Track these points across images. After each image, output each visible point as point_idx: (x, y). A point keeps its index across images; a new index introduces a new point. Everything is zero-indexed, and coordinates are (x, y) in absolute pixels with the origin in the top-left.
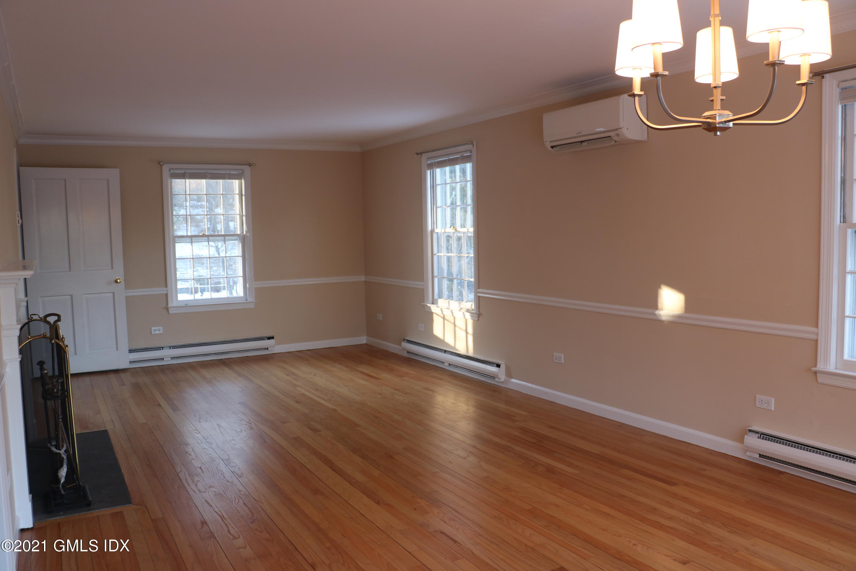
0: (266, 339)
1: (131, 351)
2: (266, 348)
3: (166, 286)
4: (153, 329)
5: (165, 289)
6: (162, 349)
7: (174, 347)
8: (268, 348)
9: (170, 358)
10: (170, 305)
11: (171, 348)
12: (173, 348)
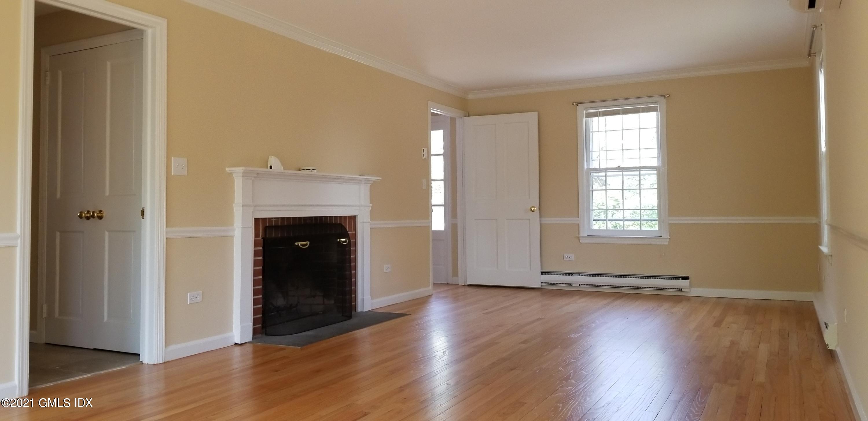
0: (680, 279)
1: (542, 273)
2: (679, 289)
3: (579, 217)
4: (565, 255)
5: (578, 219)
6: (571, 274)
7: (583, 275)
8: (682, 289)
9: (579, 285)
10: (581, 234)
11: (580, 275)
12: (581, 276)
